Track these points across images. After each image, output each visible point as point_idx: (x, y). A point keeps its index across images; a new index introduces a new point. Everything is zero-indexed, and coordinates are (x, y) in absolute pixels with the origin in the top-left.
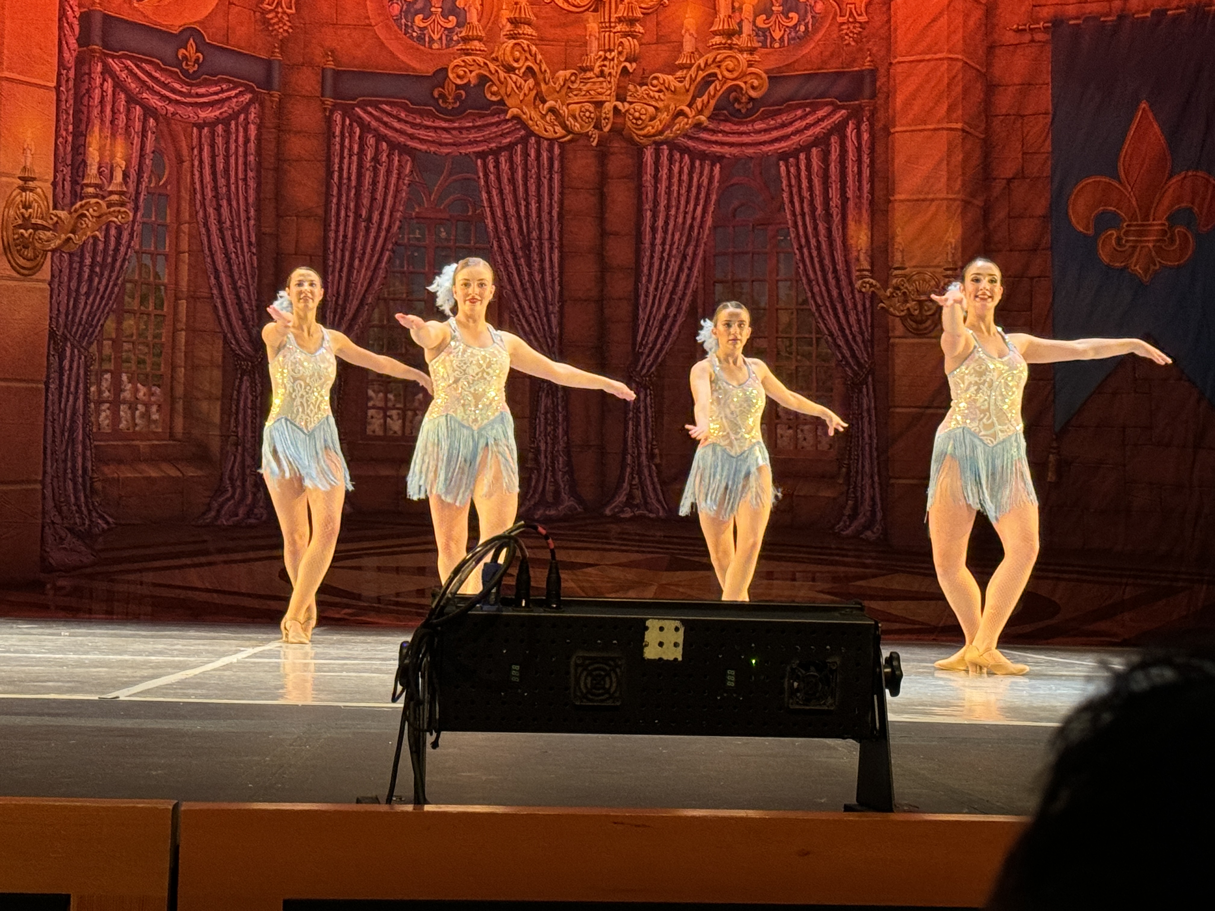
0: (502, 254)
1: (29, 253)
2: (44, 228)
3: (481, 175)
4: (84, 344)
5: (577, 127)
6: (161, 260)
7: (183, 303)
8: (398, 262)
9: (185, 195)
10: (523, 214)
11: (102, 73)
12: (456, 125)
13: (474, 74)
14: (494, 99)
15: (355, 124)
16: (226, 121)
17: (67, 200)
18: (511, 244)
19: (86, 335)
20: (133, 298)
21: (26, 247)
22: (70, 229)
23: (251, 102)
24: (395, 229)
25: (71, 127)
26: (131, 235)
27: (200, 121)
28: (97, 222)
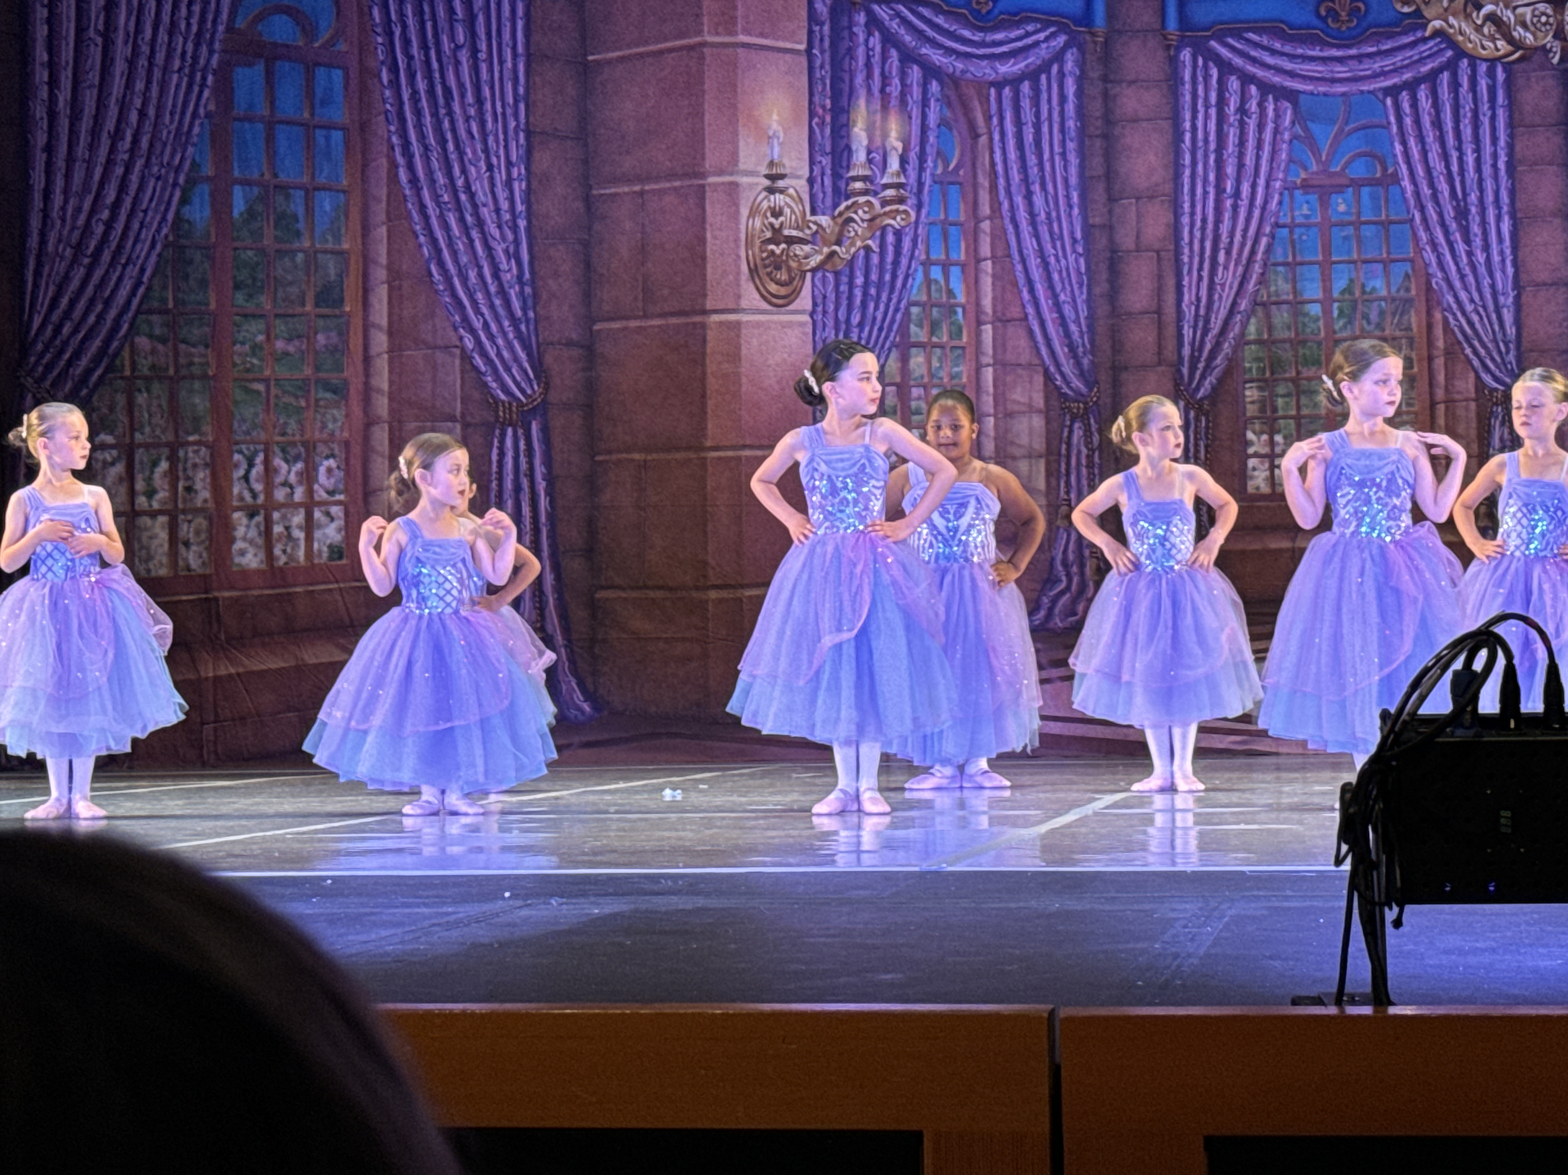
0: (1427, 228)
1: (783, 276)
2: (801, 241)
3: (1392, 119)
5: (1529, 39)
6: (955, 271)
7: (988, 331)
8: (1280, 250)
9: (984, 182)
10: (1455, 168)
11: (867, 25)
12: (1353, 52)
14: (1406, 10)
15: (1211, 64)
16: (1033, 75)
17: (829, 201)
18: (1441, 215)
20: (920, 325)
21: (778, 268)
22: (833, 239)
23: (1067, 46)
24: (1273, 205)
25: (828, 102)
26: (915, 241)
27: (1000, 78)
28: (870, 228)
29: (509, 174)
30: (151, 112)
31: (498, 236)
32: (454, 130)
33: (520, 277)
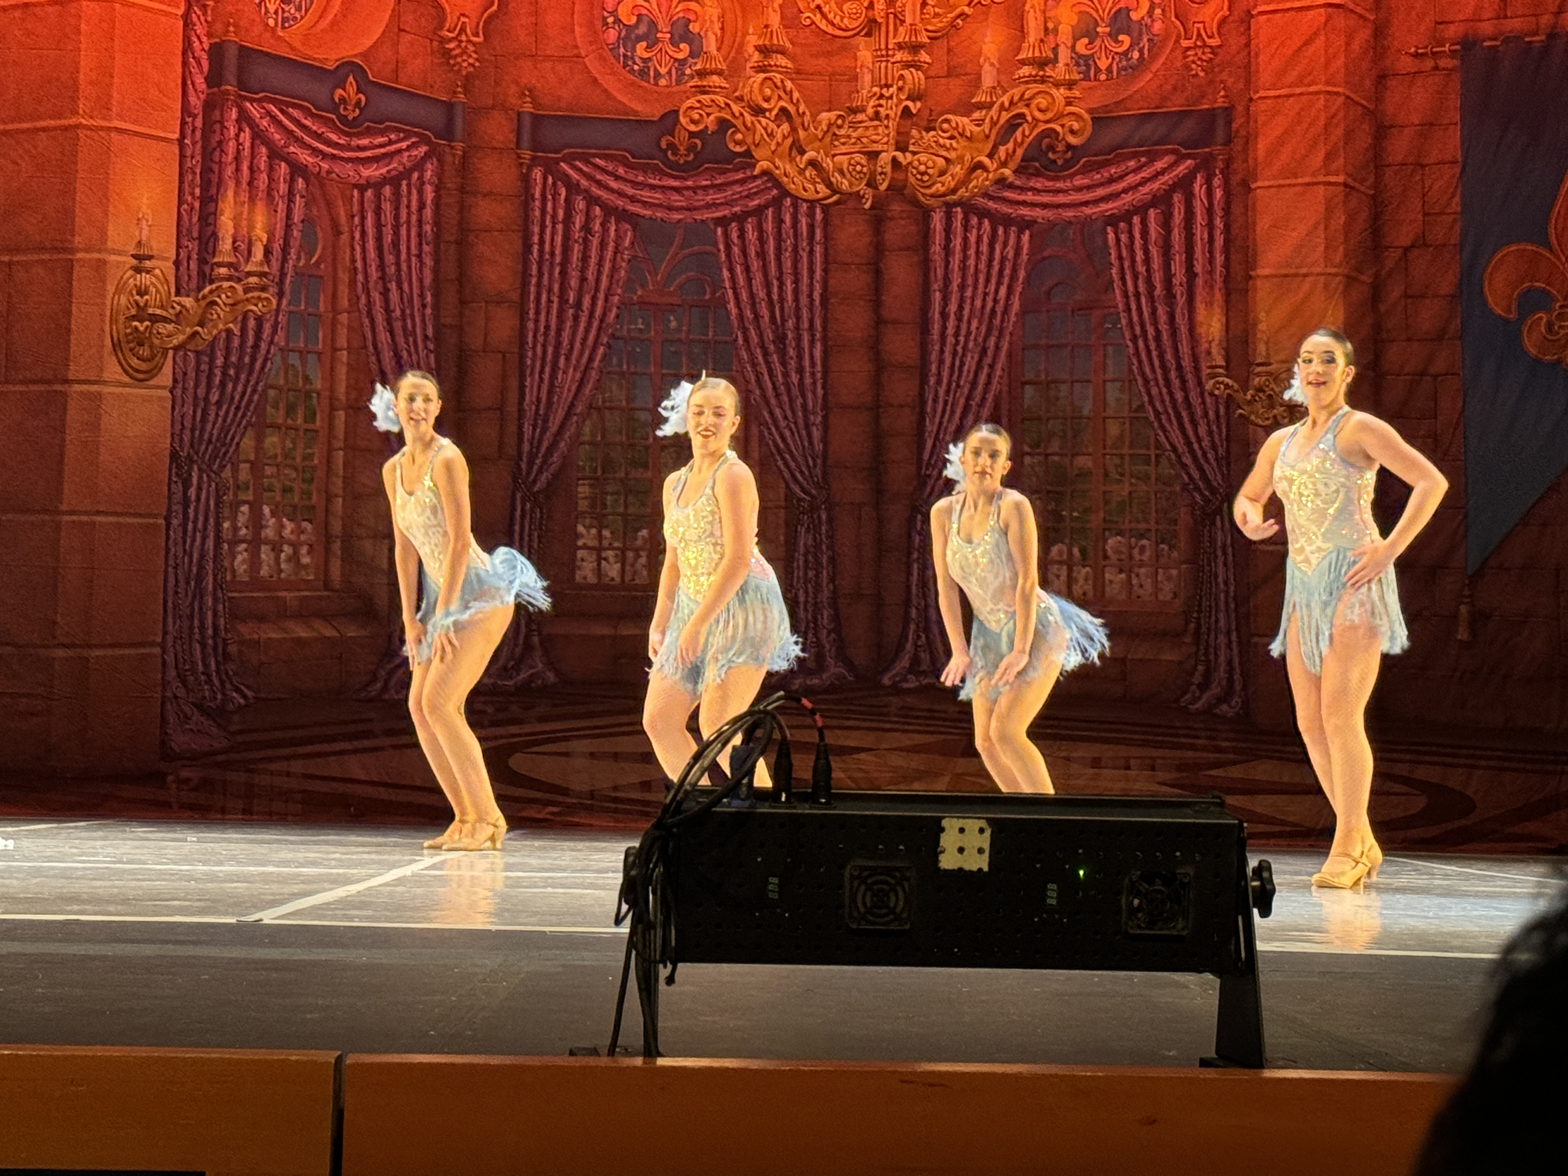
0: (749, 349)
2: (165, 320)
3: (722, 247)
4: (215, 467)
5: (845, 185)
6: (312, 359)
7: (341, 414)
8: (615, 361)
9: (344, 277)
10: (775, 297)
11: (237, 121)
12: (690, 183)
13: (712, 117)
14: (738, 149)
15: (560, 184)
16: (394, 181)
17: (193, 284)
18: (761, 336)
19: (216, 457)
20: (276, 408)
21: (141, 344)
22: (196, 320)
23: (427, 156)
24: (611, 317)
25: (197, 191)
26: (275, 327)
27: (363, 181)
28: (231, 311)
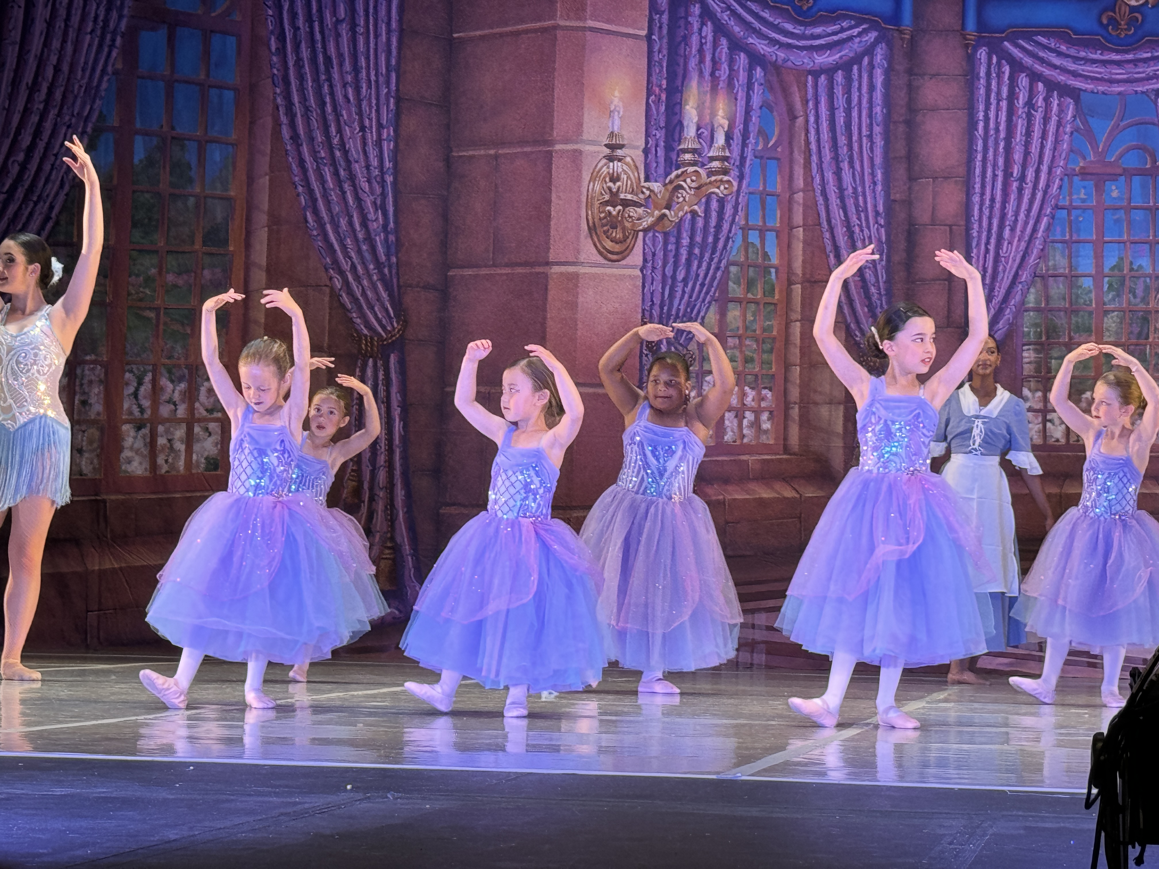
1: (618, 234)
2: (635, 204)
6: (770, 237)
7: (797, 289)
8: (1058, 229)
9: (799, 158)
11: (701, 16)
12: (1130, 56)
15: (1004, 62)
16: (846, 66)
17: (661, 170)
20: (737, 282)
21: (614, 227)
22: (664, 203)
23: (877, 41)
24: (1054, 189)
25: (664, 82)
26: (736, 208)
27: (817, 68)
28: (696, 194)
29: (379, 135)
30: (65, 68)
31: (367, 189)
32: (332, 94)
33: (385, 226)
